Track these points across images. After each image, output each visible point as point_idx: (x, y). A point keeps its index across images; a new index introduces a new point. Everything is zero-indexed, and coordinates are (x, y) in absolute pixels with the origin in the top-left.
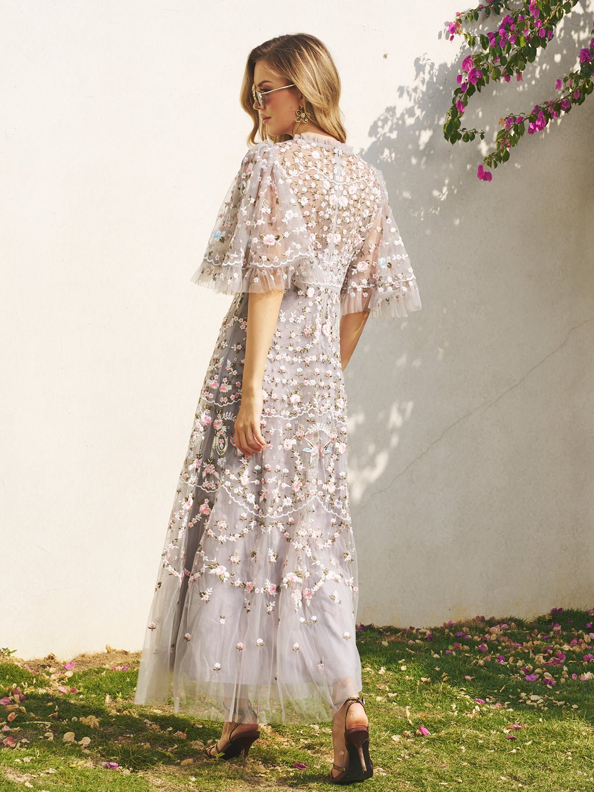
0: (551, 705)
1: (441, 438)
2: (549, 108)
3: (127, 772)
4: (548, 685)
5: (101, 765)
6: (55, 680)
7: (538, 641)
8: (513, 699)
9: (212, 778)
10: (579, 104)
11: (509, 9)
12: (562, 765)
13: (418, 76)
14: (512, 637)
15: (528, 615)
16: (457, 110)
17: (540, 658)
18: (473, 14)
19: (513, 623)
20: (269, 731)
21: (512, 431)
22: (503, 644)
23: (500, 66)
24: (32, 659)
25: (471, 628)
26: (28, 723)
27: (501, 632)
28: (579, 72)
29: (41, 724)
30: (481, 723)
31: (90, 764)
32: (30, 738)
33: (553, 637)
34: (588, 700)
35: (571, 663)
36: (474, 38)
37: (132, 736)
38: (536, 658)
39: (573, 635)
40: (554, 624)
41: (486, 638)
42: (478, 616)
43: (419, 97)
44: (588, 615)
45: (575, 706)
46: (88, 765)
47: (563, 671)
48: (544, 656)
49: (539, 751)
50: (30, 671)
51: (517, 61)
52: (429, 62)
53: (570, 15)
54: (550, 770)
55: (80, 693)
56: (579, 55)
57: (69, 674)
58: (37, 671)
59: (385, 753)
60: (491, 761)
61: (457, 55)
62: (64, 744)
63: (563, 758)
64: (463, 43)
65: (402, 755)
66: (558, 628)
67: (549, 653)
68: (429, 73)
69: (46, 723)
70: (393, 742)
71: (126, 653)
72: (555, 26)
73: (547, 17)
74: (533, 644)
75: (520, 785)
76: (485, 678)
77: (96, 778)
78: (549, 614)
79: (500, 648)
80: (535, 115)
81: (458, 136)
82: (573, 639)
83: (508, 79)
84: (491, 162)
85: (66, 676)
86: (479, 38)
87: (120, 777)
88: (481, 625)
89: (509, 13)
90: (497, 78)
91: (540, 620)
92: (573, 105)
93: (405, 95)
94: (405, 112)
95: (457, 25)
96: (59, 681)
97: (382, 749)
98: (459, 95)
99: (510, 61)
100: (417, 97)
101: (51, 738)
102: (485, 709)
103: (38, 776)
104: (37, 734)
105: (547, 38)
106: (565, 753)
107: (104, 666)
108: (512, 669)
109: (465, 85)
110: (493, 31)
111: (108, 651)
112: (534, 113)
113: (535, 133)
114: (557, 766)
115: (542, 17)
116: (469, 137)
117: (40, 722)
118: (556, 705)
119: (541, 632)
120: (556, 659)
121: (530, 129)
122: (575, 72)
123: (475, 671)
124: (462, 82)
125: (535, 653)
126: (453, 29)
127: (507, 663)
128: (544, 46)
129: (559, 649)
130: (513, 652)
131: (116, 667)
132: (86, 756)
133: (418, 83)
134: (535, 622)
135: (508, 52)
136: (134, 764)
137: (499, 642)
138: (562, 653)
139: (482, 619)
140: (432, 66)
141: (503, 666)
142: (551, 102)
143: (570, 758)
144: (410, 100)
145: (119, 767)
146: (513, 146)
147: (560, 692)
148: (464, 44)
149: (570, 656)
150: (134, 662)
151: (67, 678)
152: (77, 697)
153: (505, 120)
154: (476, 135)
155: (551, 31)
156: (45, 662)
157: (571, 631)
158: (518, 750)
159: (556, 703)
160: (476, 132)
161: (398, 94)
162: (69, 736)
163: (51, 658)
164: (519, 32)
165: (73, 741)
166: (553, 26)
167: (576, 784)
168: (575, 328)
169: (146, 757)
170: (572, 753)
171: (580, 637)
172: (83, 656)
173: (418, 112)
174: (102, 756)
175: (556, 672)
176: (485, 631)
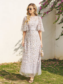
0: (45, 69)
10: (51, 11)
11: (46, 1)
27: (43, 61)
37: (4, 72)
40: (49, 60)
53: (51, 2)
90: (44, 8)
98: (40, 10)
107: (4, 64)
112: (47, 12)
116: (41, 14)
126: (40, 3)
129: (48, 63)
145: (2, 76)
146: (45, 15)
150: (7, 64)
153: (44, 12)
169: (5, 75)
171: (51, 62)
175: (47, 66)
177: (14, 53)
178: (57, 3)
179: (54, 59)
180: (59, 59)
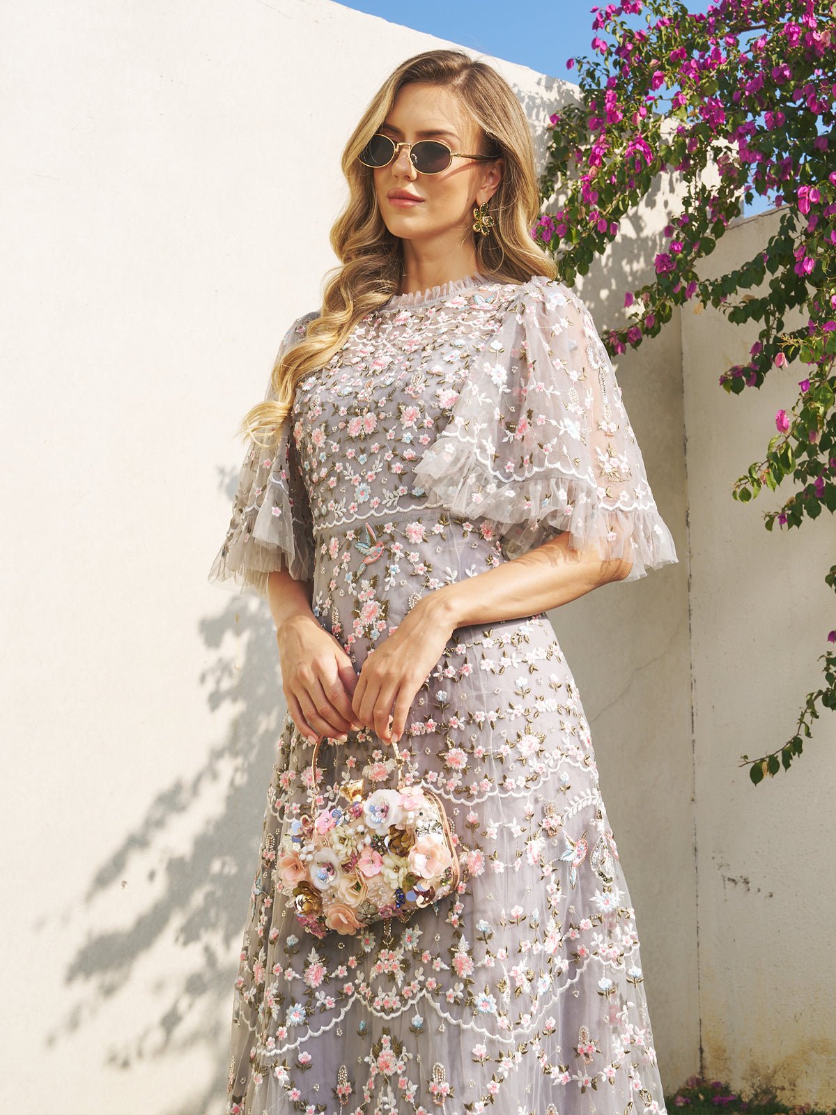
2: (612, 341)
10: (653, 337)
92: (645, 337)
142: (613, 332)
168: (640, 669)
177: (74, 1023)
178: (719, 231)
179: (706, 1100)
180: (777, 1086)
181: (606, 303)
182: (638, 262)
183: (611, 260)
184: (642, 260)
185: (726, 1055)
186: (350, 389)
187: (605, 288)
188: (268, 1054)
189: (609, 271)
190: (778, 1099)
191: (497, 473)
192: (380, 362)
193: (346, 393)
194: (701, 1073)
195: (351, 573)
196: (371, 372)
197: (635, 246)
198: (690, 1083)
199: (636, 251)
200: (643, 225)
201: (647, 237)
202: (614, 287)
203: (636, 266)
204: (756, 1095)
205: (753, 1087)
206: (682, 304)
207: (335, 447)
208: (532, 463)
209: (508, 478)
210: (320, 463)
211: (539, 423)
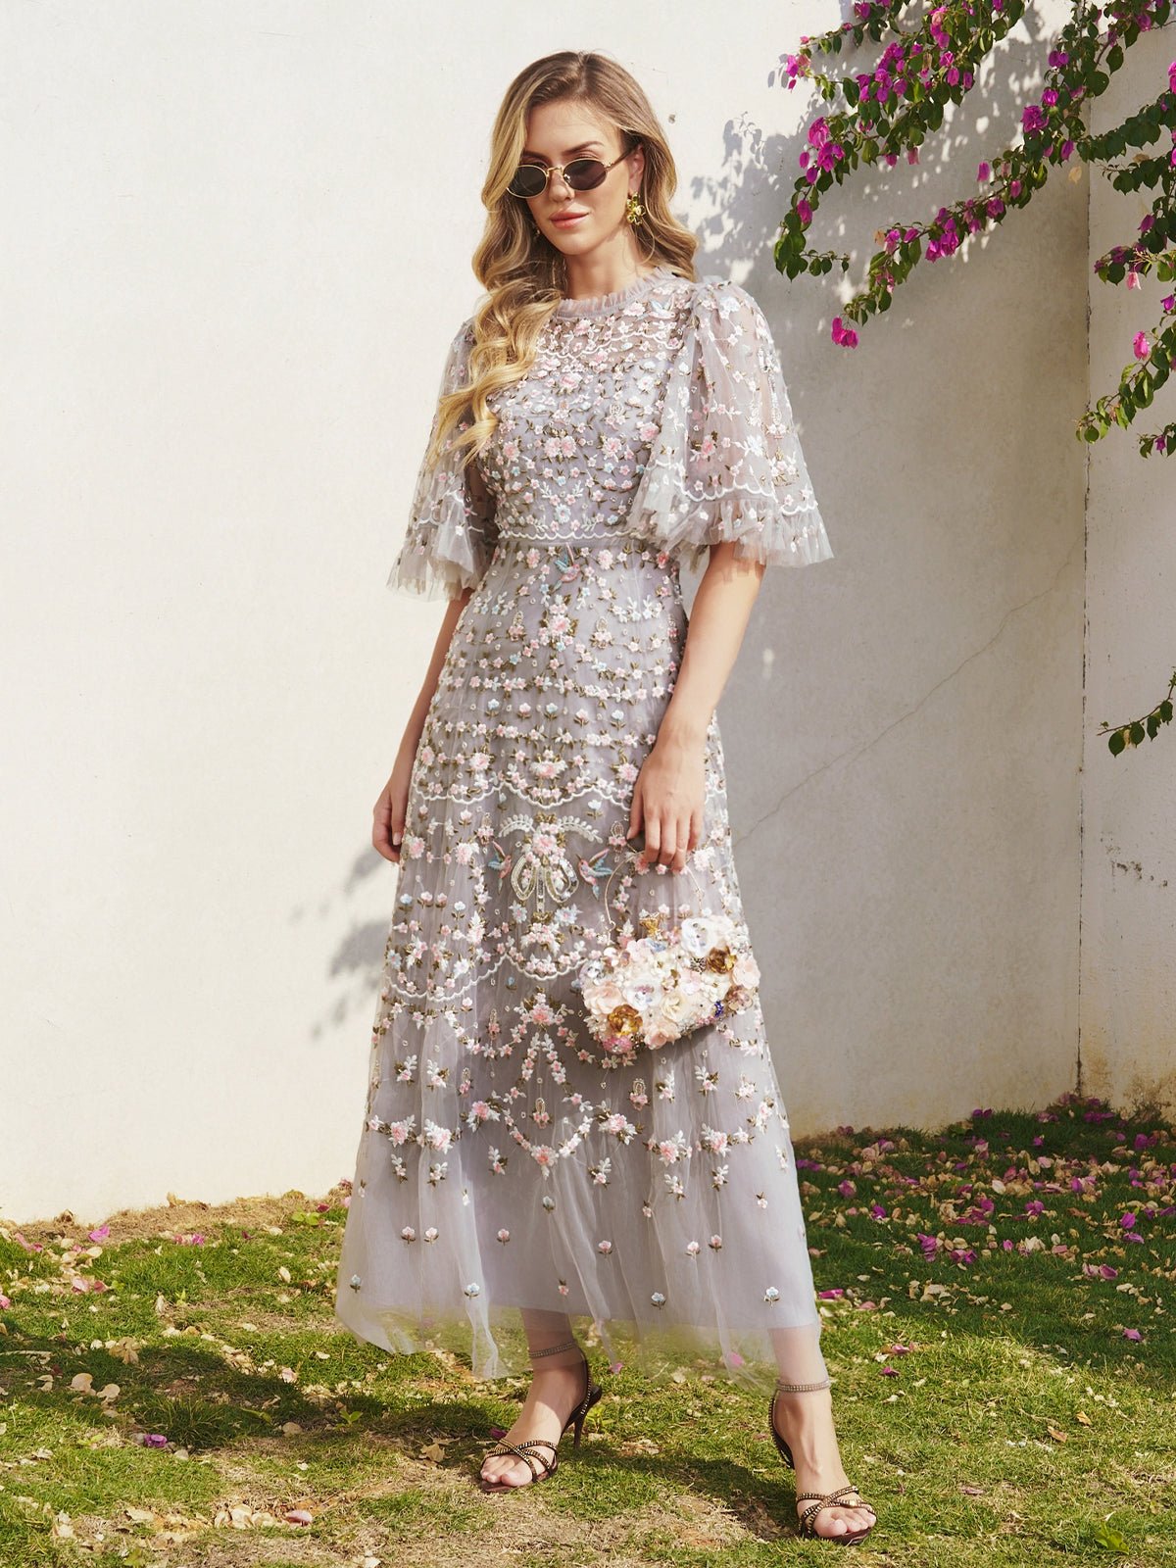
0: (964, 1304)
1: (778, 810)
2: (965, 214)
3: (181, 1455)
4: (959, 1265)
5: (136, 1439)
6: (69, 1263)
7: (946, 1174)
8: (896, 1292)
9: (336, 1463)
10: (1021, 207)
11: (898, 32)
12: (978, 1428)
13: (730, 159)
14: (901, 1166)
15: (929, 1121)
16: (799, 217)
17: (948, 1210)
18: (831, 40)
19: (903, 1140)
20: (452, 1363)
21: (903, 797)
22: (884, 1181)
23: (878, 137)
24: (31, 1222)
25: (826, 1150)
26: (9, 1353)
27: (882, 1157)
28: (1021, 148)
29: (32, 1355)
30: (836, 1342)
31: (113, 1439)
32: (11, 1384)
33: (973, 1166)
34: (1031, 1293)
35: (1003, 1217)
36: (833, 84)
37: (197, 1378)
38: (942, 1209)
39: (1010, 1160)
40: (977, 1139)
41: (853, 1169)
42: (841, 1128)
43: (730, 197)
44: (1036, 1121)
45: (1006, 1306)
46: (110, 1442)
47: (989, 1234)
48: (955, 1205)
49: (938, 1399)
50: (26, 1245)
51: (908, 128)
52: (752, 129)
53: (1004, 44)
54: (956, 1439)
55: (111, 1292)
56: (1022, 118)
57: (95, 1252)
58: (37, 1246)
59: (659, 1406)
60: (850, 1422)
61: (802, 118)
62: (69, 1398)
63: (981, 1413)
64: (812, 96)
65: (690, 1411)
66: (982, 1148)
67: (965, 1198)
68: (752, 149)
69: (43, 1353)
70: (673, 1384)
71: (204, 1207)
72: (978, 64)
73: (962, 47)
74: (937, 1179)
75: (900, 1472)
76: (846, 1252)
77: (123, 1467)
78: (969, 1122)
79: (878, 1188)
80: (940, 227)
81: (802, 266)
82: (1008, 1168)
83: (892, 161)
84: (857, 312)
85: (90, 1257)
86: (841, 86)
87: (167, 1464)
88: (846, 1144)
89: (898, 39)
90: (872, 159)
91: (952, 1132)
92: (1009, 209)
93: (705, 193)
94: (704, 224)
95: (803, 60)
96: (77, 1265)
97: (653, 1400)
98: (805, 189)
99: (894, 129)
100: (727, 196)
101: (48, 1387)
102: (845, 1314)
103: (16, 1464)
104: (23, 1377)
105: (962, 87)
106: (986, 1403)
107: (161, 1235)
108: (897, 1231)
109: (813, 171)
110: (868, 72)
111: (171, 1203)
112: (938, 224)
113: (938, 260)
114: (969, 1431)
115: (954, 48)
116: (823, 266)
117: (32, 1352)
118: (971, 1303)
119: (952, 1156)
120: (977, 1210)
121: (929, 251)
122: (1013, 150)
123: (828, 1239)
124: (809, 166)
125: (940, 1197)
126: (795, 69)
127: (888, 1219)
128: (957, 101)
129: (983, 1190)
130: (902, 1197)
131: (183, 1237)
132: (108, 1423)
133: (729, 169)
134: (942, 1135)
135: (891, 112)
136: (197, 1437)
137: (876, 1175)
138: (988, 1197)
139: (849, 1133)
140: (758, 135)
141: (880, 1226)
142: (969, 203)
143: (993, 1414)
144: (714, 202)
145: (170, 1443)
146: (899, 283)
147: (981, 1277)
148: (815, 97)
149: (1002, 1203)
150: (216, 1226)
151: (90, 1260)
152: (105, 1299)
153: (886, 235)
154: (834, 262)
155: (969, 74)
156: (55, 1225)
157: (1006, 1152)
158: (900, 1396)
159: (973, 1300)
160: (833, 257)
161: (692, 191)
162: (81, 1382)
163: (67, 1219)
164: (911, 74)
165: (87, 1391)
166: (975, 65)
167: (1002, 1469)
168: (1016, 609)
169: (219, 1423)
170: (998, 1403)
171: (1021, 1164)
172: (125, 1214)
173: (728, 224)
174: (139, 1421)
175: (976, 1237)
176: (852, 1155)
177: (339, 1013)
178: (1116, 60)
179: (1076, 1117)
180: (1162, 1102)
181: (984, 138)
182: (1031, 76)
183: (993, 76)
184: (1037, 73)
185: (1107, 1069)
186: (543, 407)
187: (981, 117)
188: (438, 1000)
189: (990, 92)
190: (1162, 1117)
191: (688, 493)
192: (570, 379)
193: (540, 411)
194: (1078, 1089)
195: (547, 586)
196: (562, 391)
197: (1028, 54)
198: (1062, 1101)
199: (1029, 62)
200: (1040, 23)
201: (1045, 41)
202: (996, 113)
203: (1028, 83)
204: (1138, 1113)
205: (1135, 1104)
206: (1060, 163)
207: (530, 465)
208: (720, 483)
209: (699, 497)
210: (512, 476)
211: (725, 446)
